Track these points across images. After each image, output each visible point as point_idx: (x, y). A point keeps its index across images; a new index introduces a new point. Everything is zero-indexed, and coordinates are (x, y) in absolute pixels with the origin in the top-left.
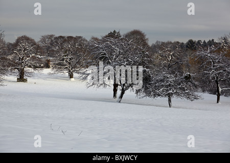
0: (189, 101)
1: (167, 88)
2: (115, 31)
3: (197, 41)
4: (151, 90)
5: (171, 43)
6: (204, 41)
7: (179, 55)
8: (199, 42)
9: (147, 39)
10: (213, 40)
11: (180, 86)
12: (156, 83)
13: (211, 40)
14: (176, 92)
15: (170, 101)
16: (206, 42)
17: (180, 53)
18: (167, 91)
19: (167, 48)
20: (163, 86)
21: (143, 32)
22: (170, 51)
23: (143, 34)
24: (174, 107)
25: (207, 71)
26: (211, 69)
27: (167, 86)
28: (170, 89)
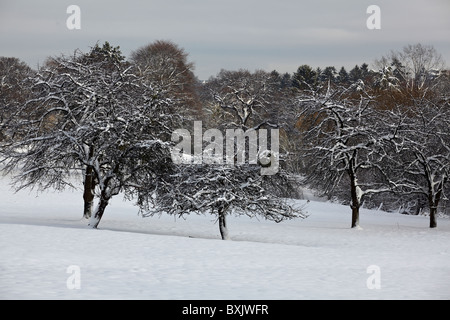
0: (271, 222)
1: (215, 188)
2: (107, 45)
3: (323, 68)
4: (171, 194)
5: (247, 74)
6: (343, 70)
7: (268, 106)
8: (328, 71)
9: (191, 65)
10: (365, 66)
11: (248, 184)
12: (186, 178)
13: (360, 66)
14: (236, 200)
15: (222, 222)
16: (348, 71)
17: (270, 100)
18: (214, 196)
19: (238, 88)
20: (202, 184)
21: (179, 48)
22: (246, 95)
23: (180, 52)
24: (234, 239)
25: (324, 146)
26: (334, 142)
27: (213, 186)
28: (221, 192)
